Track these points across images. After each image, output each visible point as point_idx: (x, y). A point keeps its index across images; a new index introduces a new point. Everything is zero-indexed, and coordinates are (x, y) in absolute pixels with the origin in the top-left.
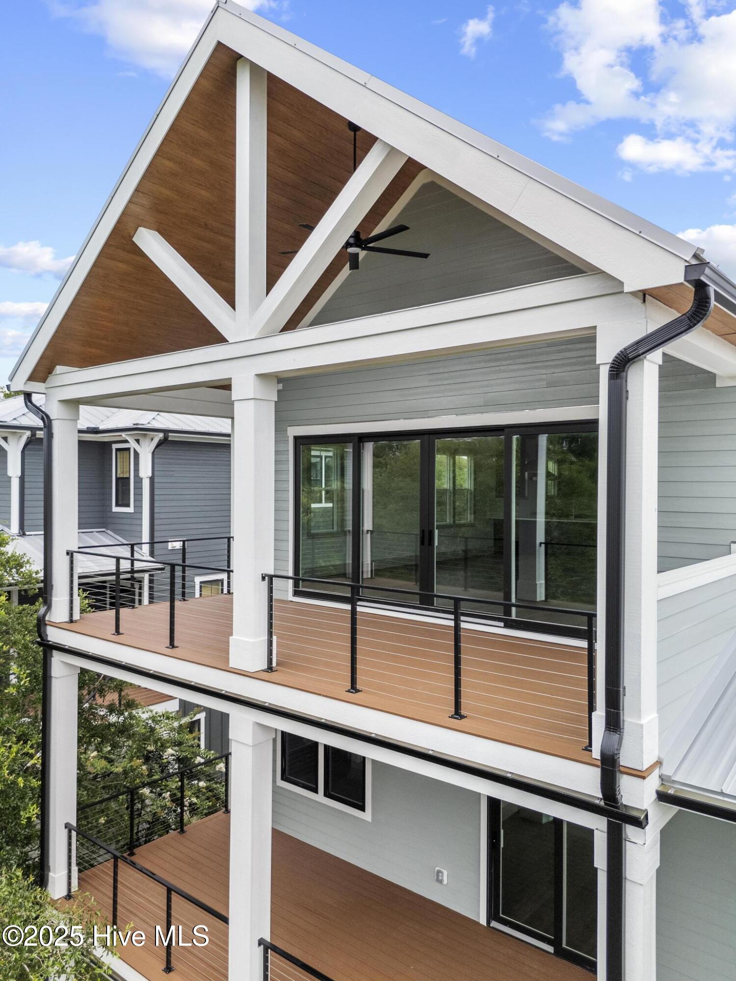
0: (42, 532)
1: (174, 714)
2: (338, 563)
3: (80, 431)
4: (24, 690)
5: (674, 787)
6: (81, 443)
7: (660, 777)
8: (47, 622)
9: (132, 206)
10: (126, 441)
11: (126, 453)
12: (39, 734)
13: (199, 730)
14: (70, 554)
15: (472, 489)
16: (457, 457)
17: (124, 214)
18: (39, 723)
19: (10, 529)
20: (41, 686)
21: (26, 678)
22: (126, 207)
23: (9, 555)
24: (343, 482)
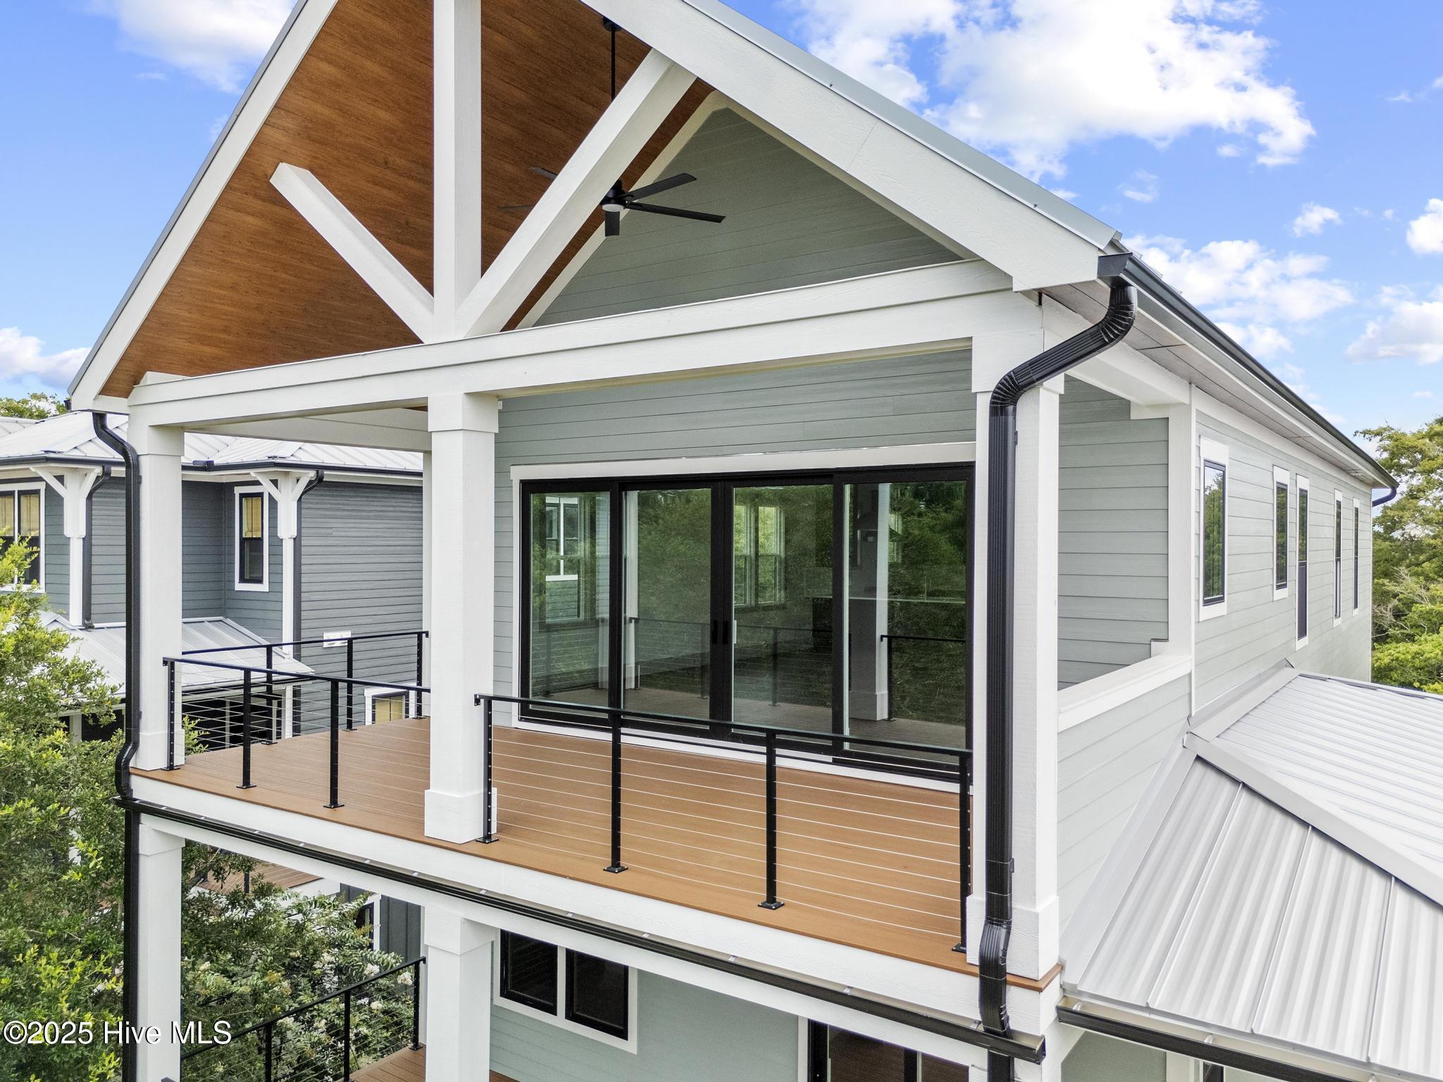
0: (124, 624)
1: (332, 899)
2: (586, 667)
3: (184, 468)
4: (94, 875)
5: (1080, 1001)
6: (187, 485)
7: (1061, 986)
8: (131, 770)
9: (268, 130)
10: (257, 483)
11: (257, 501)
12: (119, 942)
13: (372, 922)
14: (169, 663)
15: (783, 555)
16: (761, 508)
17: (258, 141)
18: (120, 923)
19: (69, 620)
20: (121, 867)
21: (97, 858)
22: (260, 132)
23: (68, 663)
24: (593, 545)
